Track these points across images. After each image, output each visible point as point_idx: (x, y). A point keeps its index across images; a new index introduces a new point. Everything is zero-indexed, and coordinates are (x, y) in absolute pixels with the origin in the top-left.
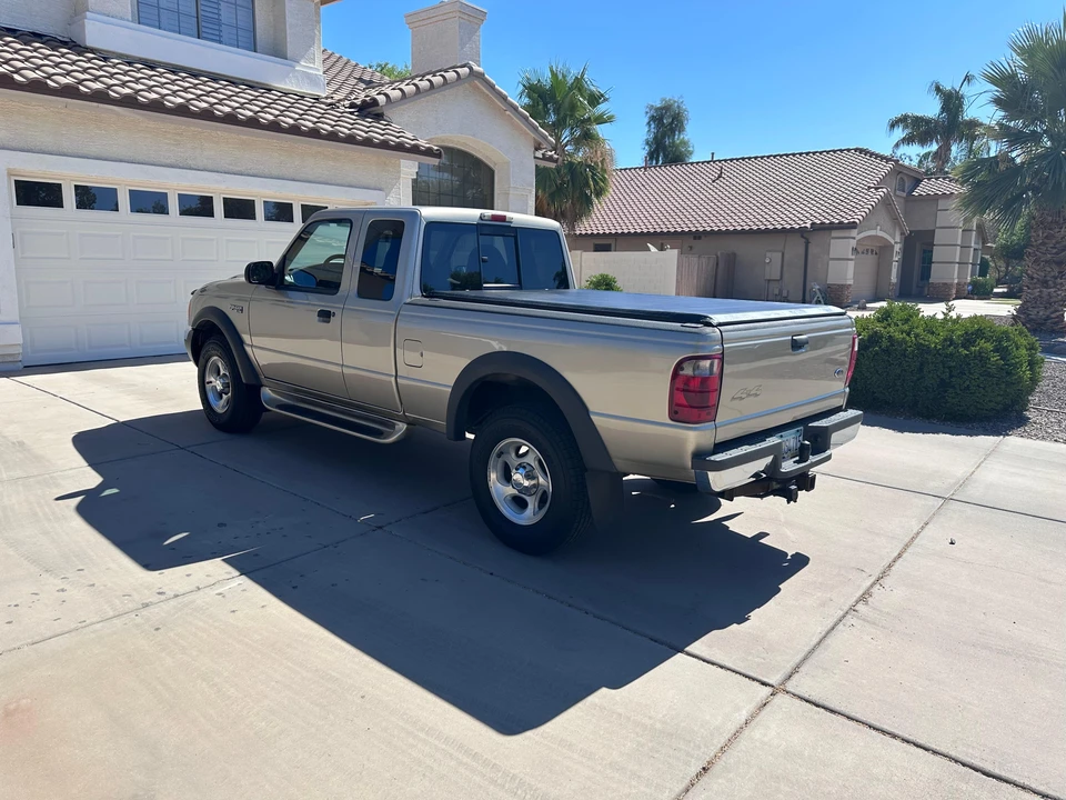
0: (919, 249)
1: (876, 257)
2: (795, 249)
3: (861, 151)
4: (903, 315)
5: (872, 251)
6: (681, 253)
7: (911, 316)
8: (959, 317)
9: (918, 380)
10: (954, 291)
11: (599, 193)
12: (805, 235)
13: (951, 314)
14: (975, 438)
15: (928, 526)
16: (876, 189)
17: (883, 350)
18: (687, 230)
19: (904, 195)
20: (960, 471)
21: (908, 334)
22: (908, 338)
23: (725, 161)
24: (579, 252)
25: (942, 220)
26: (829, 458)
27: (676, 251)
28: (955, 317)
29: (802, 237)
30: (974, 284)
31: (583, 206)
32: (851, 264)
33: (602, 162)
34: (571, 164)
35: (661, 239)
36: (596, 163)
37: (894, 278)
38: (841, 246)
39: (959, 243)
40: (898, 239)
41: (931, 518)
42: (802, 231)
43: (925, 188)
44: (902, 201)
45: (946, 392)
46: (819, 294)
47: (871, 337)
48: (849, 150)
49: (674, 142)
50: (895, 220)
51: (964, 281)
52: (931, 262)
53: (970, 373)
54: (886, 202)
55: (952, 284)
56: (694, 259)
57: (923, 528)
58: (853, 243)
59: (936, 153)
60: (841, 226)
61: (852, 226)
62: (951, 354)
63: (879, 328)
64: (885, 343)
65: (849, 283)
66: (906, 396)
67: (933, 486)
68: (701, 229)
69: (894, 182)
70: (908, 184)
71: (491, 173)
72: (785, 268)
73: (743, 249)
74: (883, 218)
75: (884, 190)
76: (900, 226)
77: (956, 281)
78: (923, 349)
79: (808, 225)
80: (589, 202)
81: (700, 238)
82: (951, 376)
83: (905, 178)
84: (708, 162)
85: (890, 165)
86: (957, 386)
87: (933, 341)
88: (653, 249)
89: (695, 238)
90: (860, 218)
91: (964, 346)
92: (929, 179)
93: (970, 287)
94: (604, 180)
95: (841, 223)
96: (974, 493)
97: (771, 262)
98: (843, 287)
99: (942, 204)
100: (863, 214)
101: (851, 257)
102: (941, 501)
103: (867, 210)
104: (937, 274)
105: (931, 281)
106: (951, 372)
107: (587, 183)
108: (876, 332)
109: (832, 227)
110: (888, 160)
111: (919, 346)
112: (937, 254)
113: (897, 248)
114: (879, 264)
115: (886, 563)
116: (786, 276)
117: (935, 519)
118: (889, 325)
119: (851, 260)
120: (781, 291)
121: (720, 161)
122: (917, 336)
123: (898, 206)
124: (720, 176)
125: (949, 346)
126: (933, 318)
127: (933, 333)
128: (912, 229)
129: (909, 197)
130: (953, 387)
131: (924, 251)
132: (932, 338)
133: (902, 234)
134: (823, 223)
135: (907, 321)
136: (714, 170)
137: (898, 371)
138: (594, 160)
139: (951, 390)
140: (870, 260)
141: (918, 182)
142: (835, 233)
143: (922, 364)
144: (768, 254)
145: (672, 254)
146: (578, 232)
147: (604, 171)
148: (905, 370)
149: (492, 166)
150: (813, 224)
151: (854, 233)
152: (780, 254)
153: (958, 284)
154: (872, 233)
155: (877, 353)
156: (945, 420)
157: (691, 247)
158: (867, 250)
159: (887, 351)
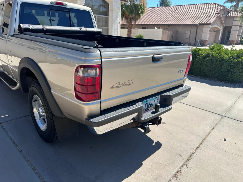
0: (227, 31)
1: (216, 33)
2: (194, 30)
3: (215, 3)
4: (218, 48)
5: (215, 31)
6: (164, 30)
7: (220, 48)
8: (236, 49)
9: (220, 69)
10: (235, 43)
11: (142, 13)
12: (197, 26)
13: (233, 48)
14: (236, 89)
15: (214, 130)
16: (217, 14)
17: (210, 59)
18: (166, 24)
19: (225, 16)
20: (230, 103)
21: (219, 54)
22: (218, 56)
23: (178, 6)
24: (137, 29)
25: (234, 23)
26: (171, 109)
27: (162, 29)
28: (234, 49)
29: (196, 26)
30: (241, 41)
31: (138, 16)
32: (208, 34)
33: (144, 4)
34: (135, 4)
35: (159, 26)
36: (142, 4)
37: (219, 39)
38: (206, 29)
39: (238, 30)
40: (222, 28)
41: (216, 125)
42: (196, 25)
43: (231, 14)
44: (224, 18)
45: (228, 73)
46: (199, 42)
47: (206, 55)
48: (211, 3)
49: (166, 2)
50: (222, 23)
51: (238, 40)
52: (230, 35)
53: (237, 68)
54: (220, 18)
55: (235, 41)
56: (167, 32)
57: (211, 131)
58: (209, 29)
59: (235, 5)
60: (207, 24)
61: (210, 24)
62: (232, 61)
63: (210, 52)
64: (211, 57)
65: (207, 39)
66: (216, 74)
67: (219, 110)
68: (170, 24)
69: (223, 12)
70: (226, 13)
71: (108, 4)
72: (191, 35)
73: (180, 29)
74: (219, 22)
75: (220, 14)
76: (223, 25)
77: (236, 40)
78: (222, 59)
79: (198, 23)
80: (139, 15)
81: (169, 26)
82: (231, 69)
83: (226, 12)
84: (174, 6)
85: (222, 8)
86: (232, 72)
87: (226, 57)
88: (156, 28)
89: (168, 26)
90: (212, 22)
91: (237, 59)
92: (232, 12)
93: (239, 42)
94: (144, 9)
95: (207, 23)
96: (233, 113)
97: (187, 33)
98: (206, 41)
99: (235, 19)
100: (213, 21)
101: (208, 32)
102: (220, 117)
103: (214, 20)
104: (231, 38)
105: (229, 40)
106: (231, 67)
107: (139, 10)
108: (208, 53)
109: (204, 24)
110: (221, 6)
111: (221, 58)
112: (232, 33)
113: (221, 30)
114: (216, 34)
115: (192, 151)
116: (191, 37)
117: (217, 126)
118: (213, 51)
119: (209, 33)
120: (189, 41)
121: (177, 6)
122: (221, 55)
123: (223, 19)
124: (176, 10)
125: (232, 58)
126: (227, 49)
127: (227, 54)
128: (226, 26)
129: (226, 17)
130: (231, 72)
131: (229, 32)
132: (226, 56)
133: (223, 27)
134: (202, 23)
135: (219, 50)
136: (175, 8)
137: (214, 66)
138: (141, 3)
139: (230, 73)
140: (214, 34)
141: (229, 12)
142: (205, 26)
143: (222, 64)
144: (187, 31)
145: (161, 30)
146: (136, 24)
147: (144, 6)
148: (216, 66)
149: (108, 2)
150: (199, 23)
151: (210, 26)
152: (190, 31)
153: (236, 41)
154: (215, 26)
155: (208, 60)
156: (227, 82)
157: (167, 29)
158: (213, 31)
159: (211, 60)
